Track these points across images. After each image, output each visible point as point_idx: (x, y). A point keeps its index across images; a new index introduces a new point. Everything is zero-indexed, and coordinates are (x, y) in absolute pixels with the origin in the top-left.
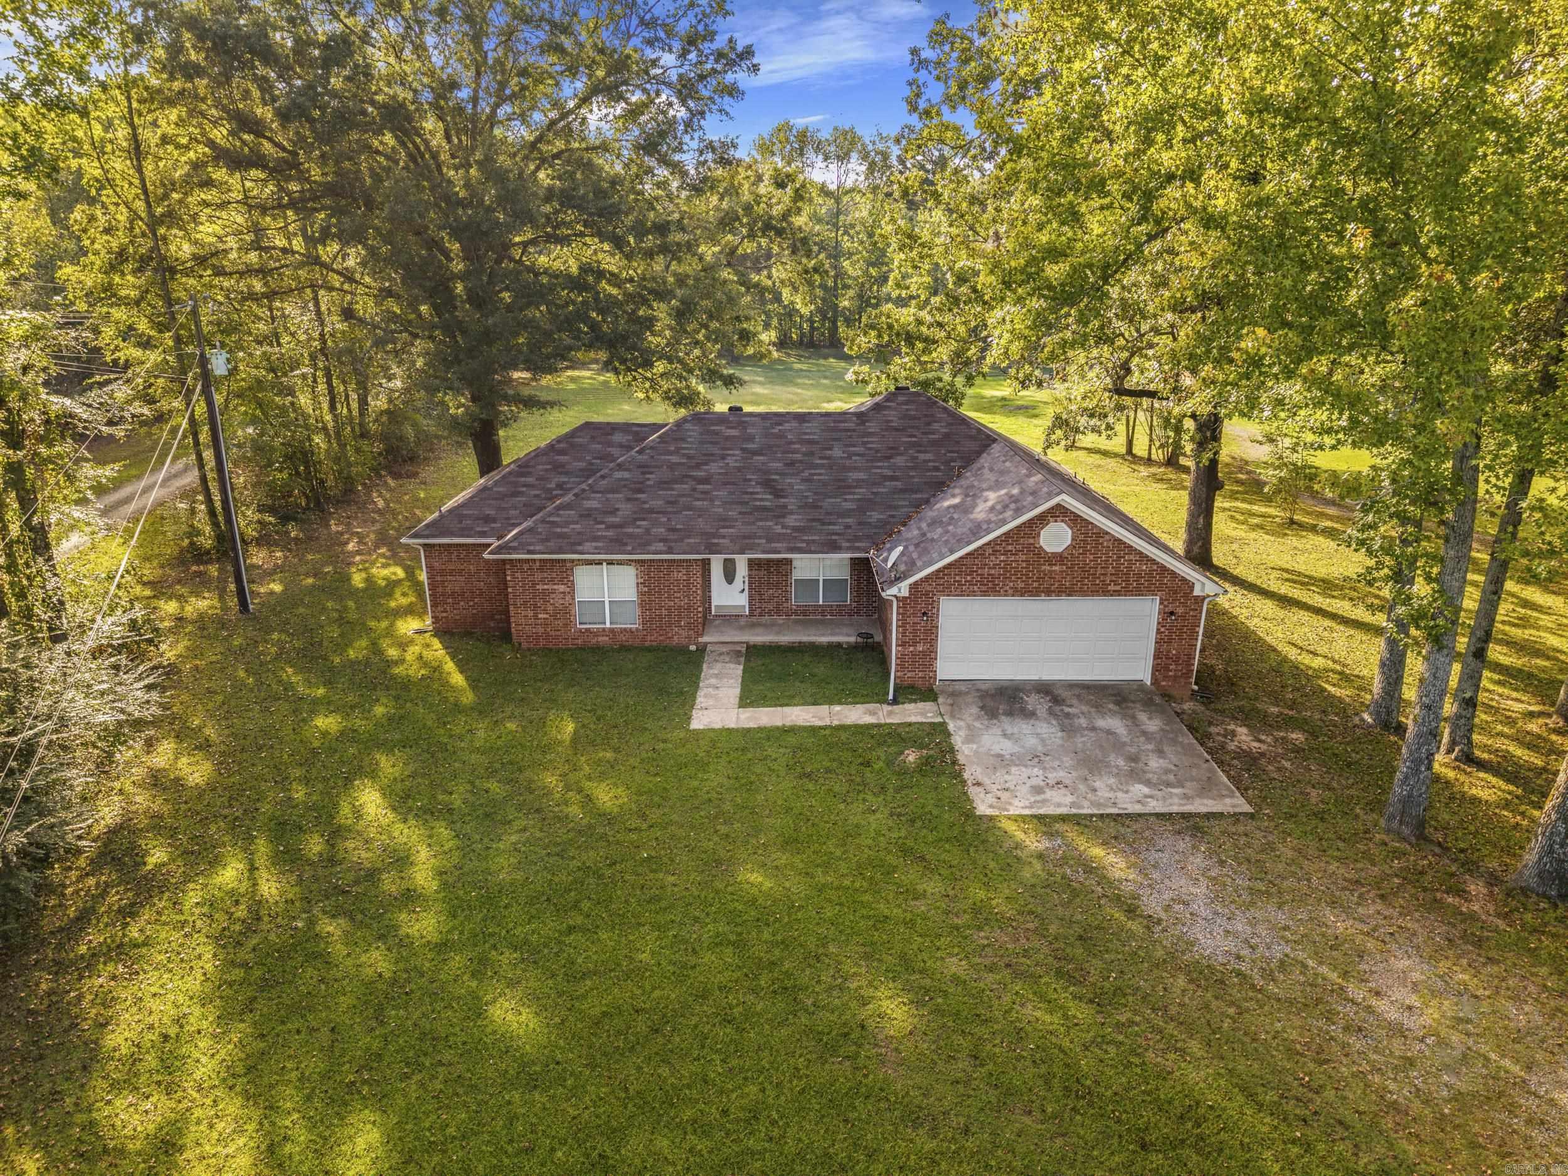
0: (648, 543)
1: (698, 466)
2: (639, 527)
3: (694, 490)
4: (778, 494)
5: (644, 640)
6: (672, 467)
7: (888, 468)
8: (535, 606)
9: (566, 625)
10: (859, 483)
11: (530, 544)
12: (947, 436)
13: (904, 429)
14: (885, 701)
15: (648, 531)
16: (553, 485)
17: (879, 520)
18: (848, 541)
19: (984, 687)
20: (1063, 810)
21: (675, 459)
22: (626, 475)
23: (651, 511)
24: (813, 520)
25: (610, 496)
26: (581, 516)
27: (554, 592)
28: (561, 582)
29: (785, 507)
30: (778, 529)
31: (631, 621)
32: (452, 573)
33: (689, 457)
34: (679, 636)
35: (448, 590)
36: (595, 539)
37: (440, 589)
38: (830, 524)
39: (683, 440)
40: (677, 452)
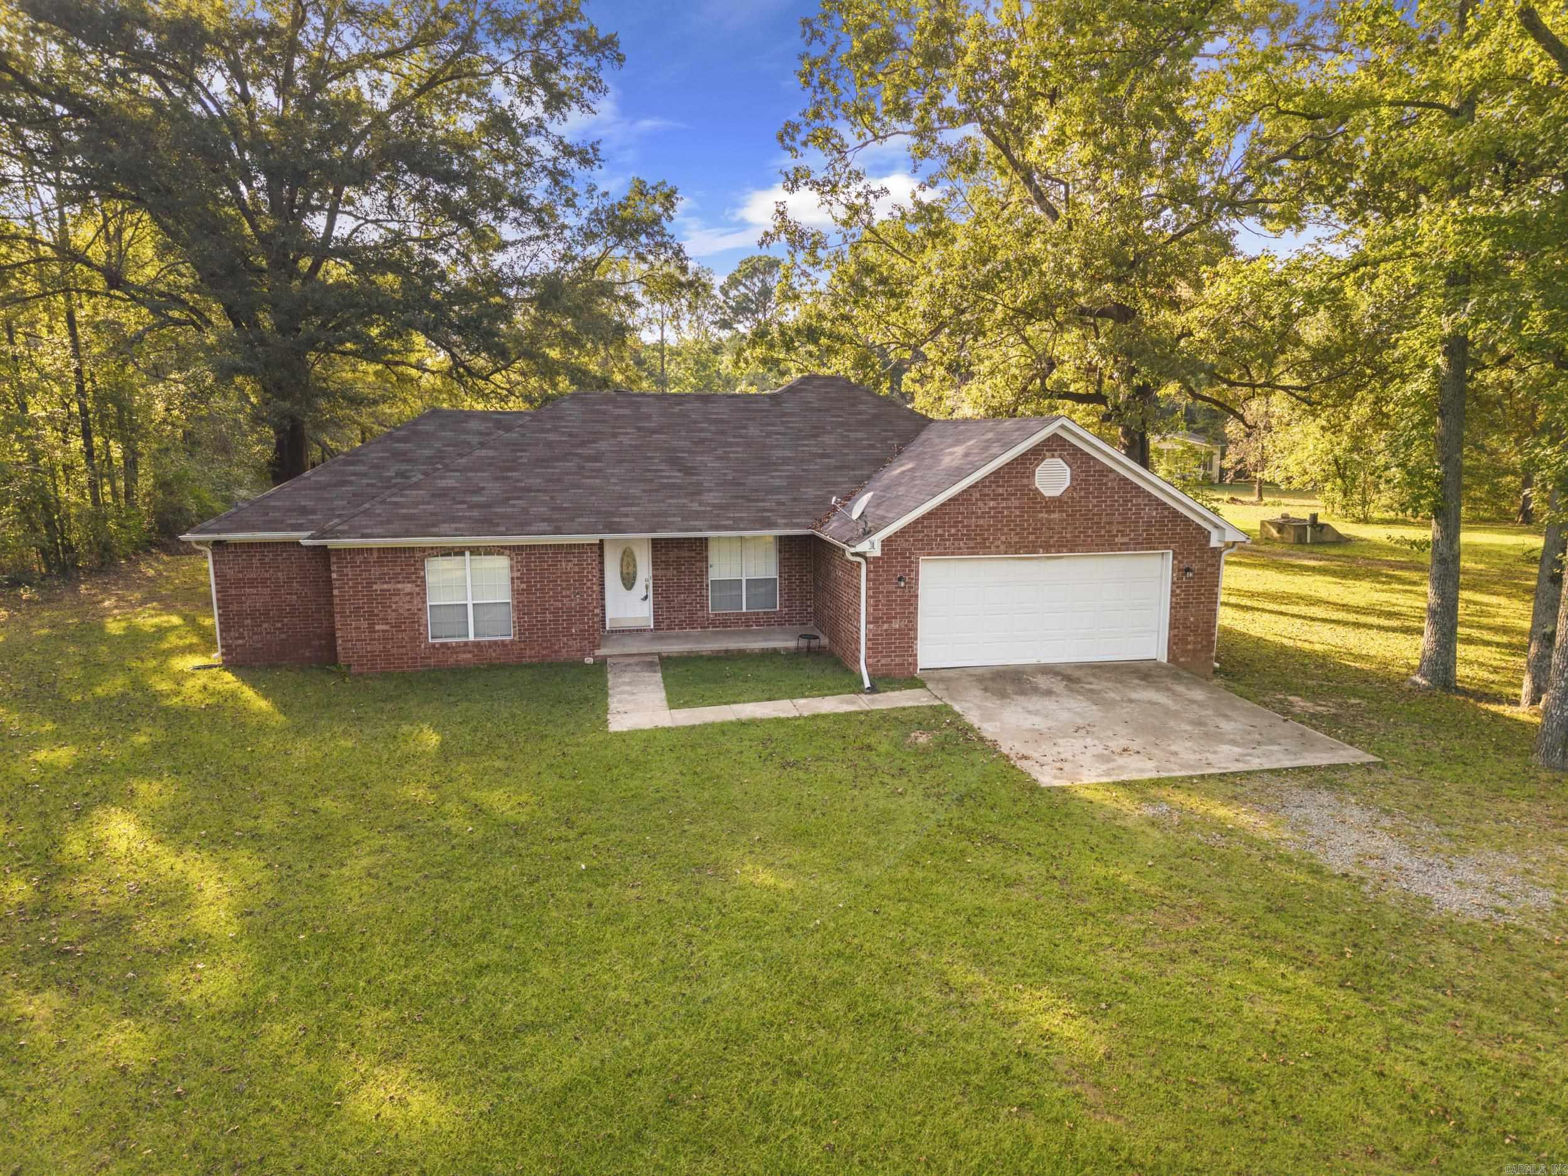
0: (528, 524)
1: (583, 444)
2: (514, 506)
3: (583, 468)
4: (688, 471)
5: (521, 656)
6: (549, 445)
7: (816, 446)
8: (371, 613)
9: (413, 639)
10: (786, 461)
11: (366, 527)
12: (876, 416)
13: (827, 410)
14: (862, 691)
15: (525, 511)
16: (391, 474)
17: (817, 497)
18: (784, 517)
19: (979, 671)
20: (1154, 775)
21: (552, 437)
22: (491, 453)
23: (529, 490)
24: (737, 497)
25: (470, 474)
26: (433, 496)
27: (397, 593)
28: (408, 579)
29: (700, 484)
30: (695, 506)
31: (503, 631)
32: (252, 583)
33: (570, 435)
34: (569, 647)
35: (246, 606)
36: (454, 519)
37: (235, 607)
38: (758, 500)
39: (561, 418)
40: (555, 429)
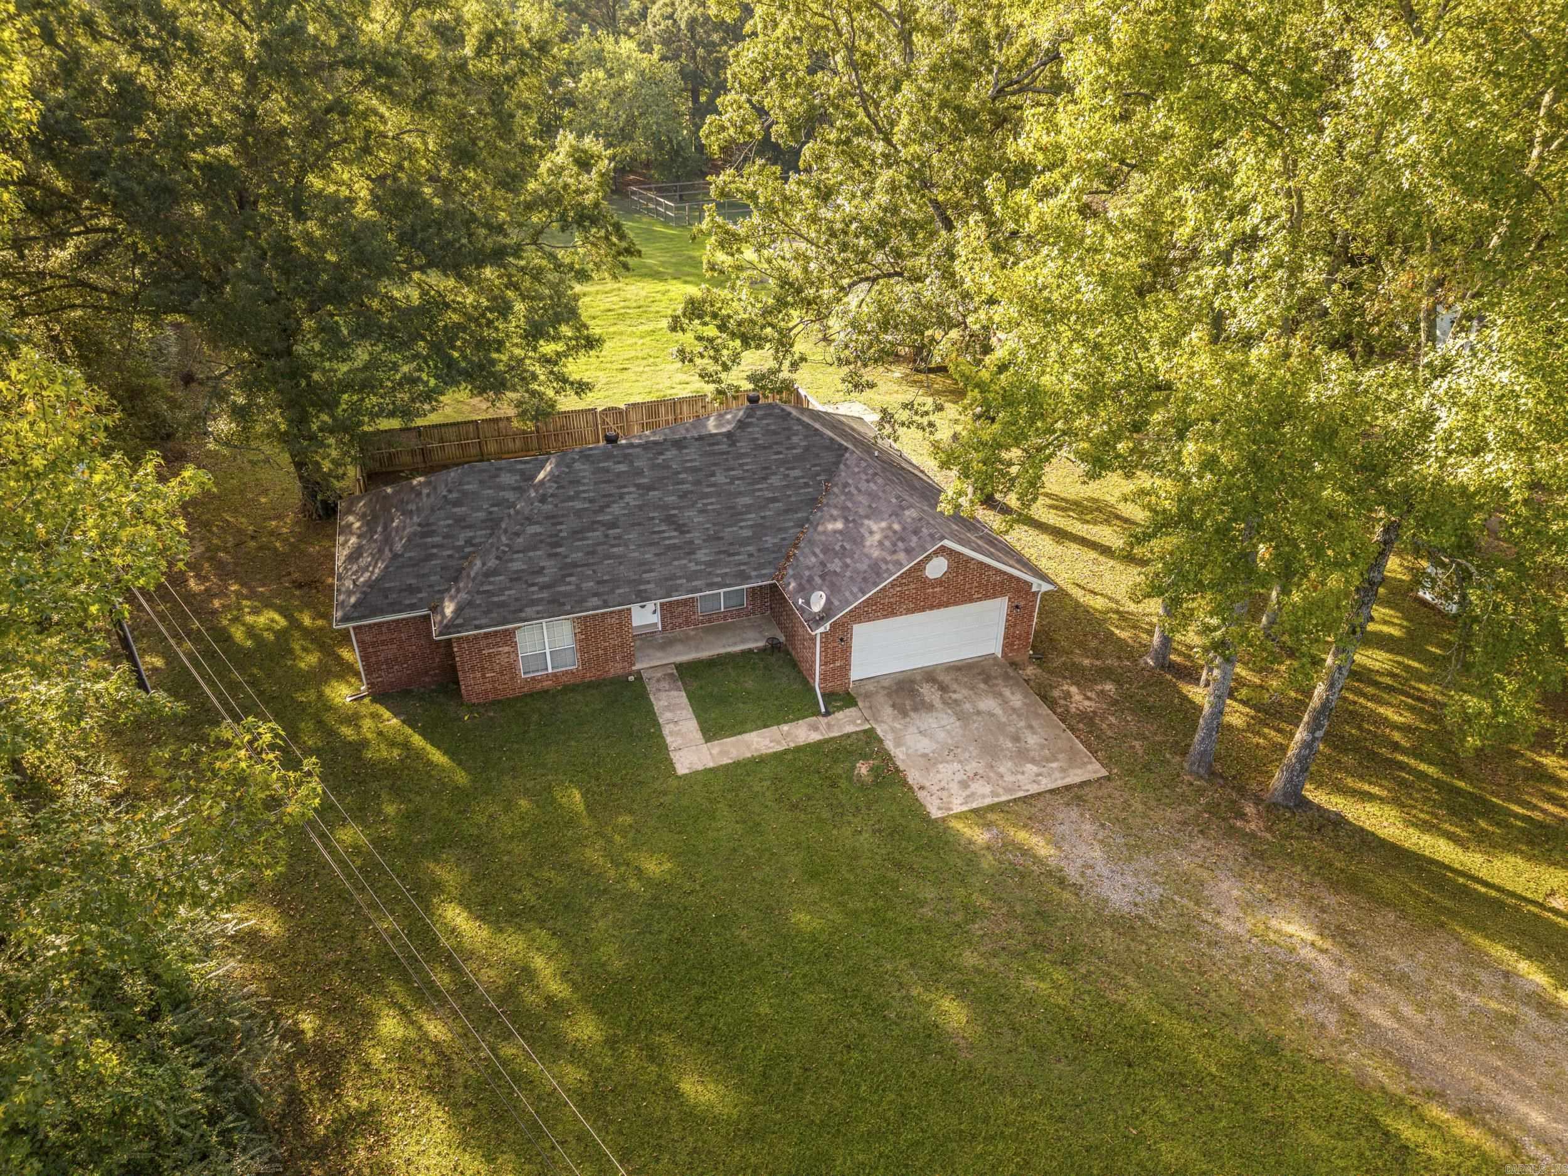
0: (583, 600)
1: (601, 510)
2: (569, 583)
3: (607, 536)
4: (681, 529)
5: (584, 677)
6: (579, 513)
7: (767, 489)
8: (483, 668)
9: (512, 679)
10: (749, 509)
11: (475, 619)
12: (807, 449)
13: (770, 447)
14: (818, 713)
15: (579, 588)
17: (774, 544)
18: (755, 569)
19: (886, 683)
20: (988, 801)
21: (578, 505)
22: (537, 529)
23: (575, 565)
24: (720, 552)
25: (531, 554)
26: (511, 580)
27: (499, 653)
28: (505, 644)
29: (691, 542)
30: (693, 567)
31: (571, 664)
32: (383, 643)
33: (591, 501)
34: (615, 669)
35: (381, 658)
36: (533, 603)
37: (373, 659)
38: (733, 555)
39: (578, 482)
40: (576, 497)
